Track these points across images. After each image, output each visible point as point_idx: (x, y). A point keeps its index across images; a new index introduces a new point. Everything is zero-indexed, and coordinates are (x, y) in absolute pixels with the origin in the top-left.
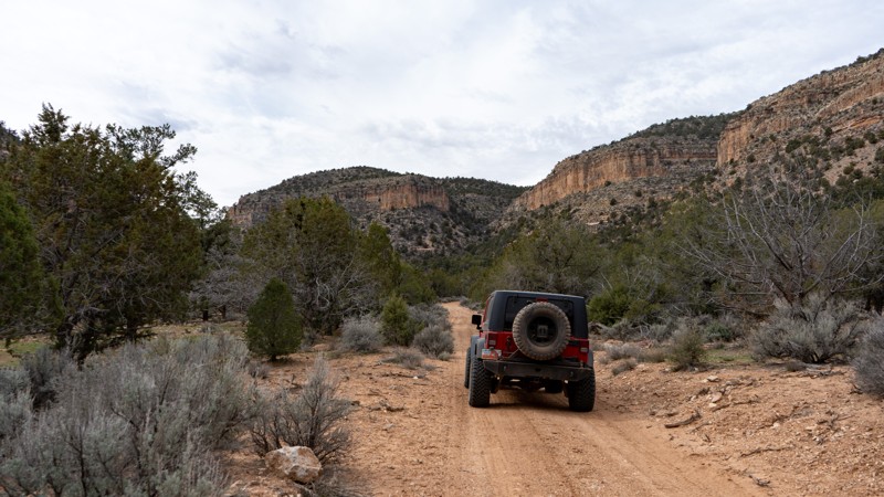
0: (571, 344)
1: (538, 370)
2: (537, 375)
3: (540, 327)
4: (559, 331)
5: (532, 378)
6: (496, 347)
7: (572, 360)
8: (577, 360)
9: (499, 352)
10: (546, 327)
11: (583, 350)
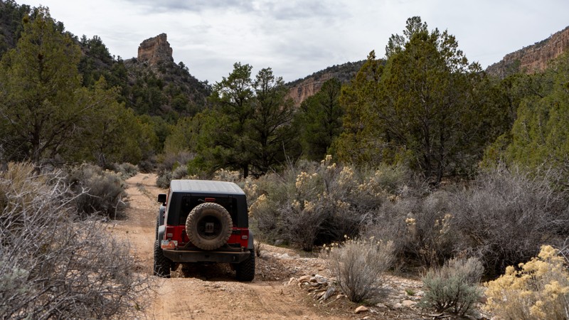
0: (234, 233)
1: (207, 256)
2: (207, 260)
3: (208, 224)
4: (223, 227)
5: (203, 262)
6: (173, 239)
7: (235, 246)
8: (239, 246)
9: (176, 243)
10: (212, 224)
11: (244, 237)
